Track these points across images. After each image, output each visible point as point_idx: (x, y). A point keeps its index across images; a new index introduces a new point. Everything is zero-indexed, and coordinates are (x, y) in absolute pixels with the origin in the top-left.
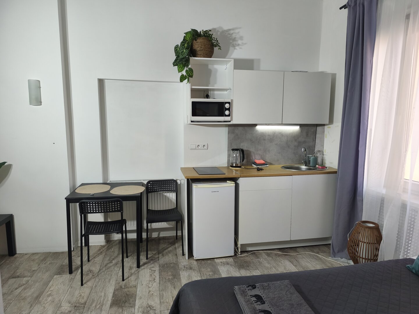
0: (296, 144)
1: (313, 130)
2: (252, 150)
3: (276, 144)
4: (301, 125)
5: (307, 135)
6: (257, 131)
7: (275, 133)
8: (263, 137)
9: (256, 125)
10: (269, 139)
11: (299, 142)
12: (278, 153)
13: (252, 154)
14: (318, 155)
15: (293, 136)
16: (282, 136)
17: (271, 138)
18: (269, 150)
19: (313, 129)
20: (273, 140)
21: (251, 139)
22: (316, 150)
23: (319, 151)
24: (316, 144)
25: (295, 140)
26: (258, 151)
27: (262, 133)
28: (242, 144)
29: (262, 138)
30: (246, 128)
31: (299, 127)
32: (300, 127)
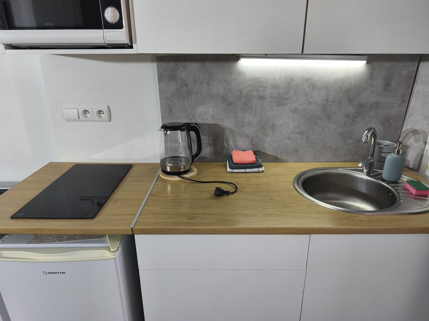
0: (351, 109)
1: (405, 72)
2: (227, 123)
3: (294, 111)
4: (371, 59)
5: (387, 85)
6: (240, 73)
7: (292, 80)
8: (258, 90)
9: (236, 57)
10: (276, 95)
11: (361, 106)
12: (298, 133)
13: (228, 134)
14: (411, 141)
15: (344, 89)
16: (313, 88)
17: (279, 94)
18: (274, 125)
19: (406, 69)
20: (286, 99)
21: (224, 96)
22: (407, 127)
23: (415, 132)
24: (410, 110)
25: (349, 99)
26: (243, 127)
27: (256, 79)
28: (199, 110)
29: (255, 93)
30: (209, 65)
31: (365, 62)
32: (367, 63)
